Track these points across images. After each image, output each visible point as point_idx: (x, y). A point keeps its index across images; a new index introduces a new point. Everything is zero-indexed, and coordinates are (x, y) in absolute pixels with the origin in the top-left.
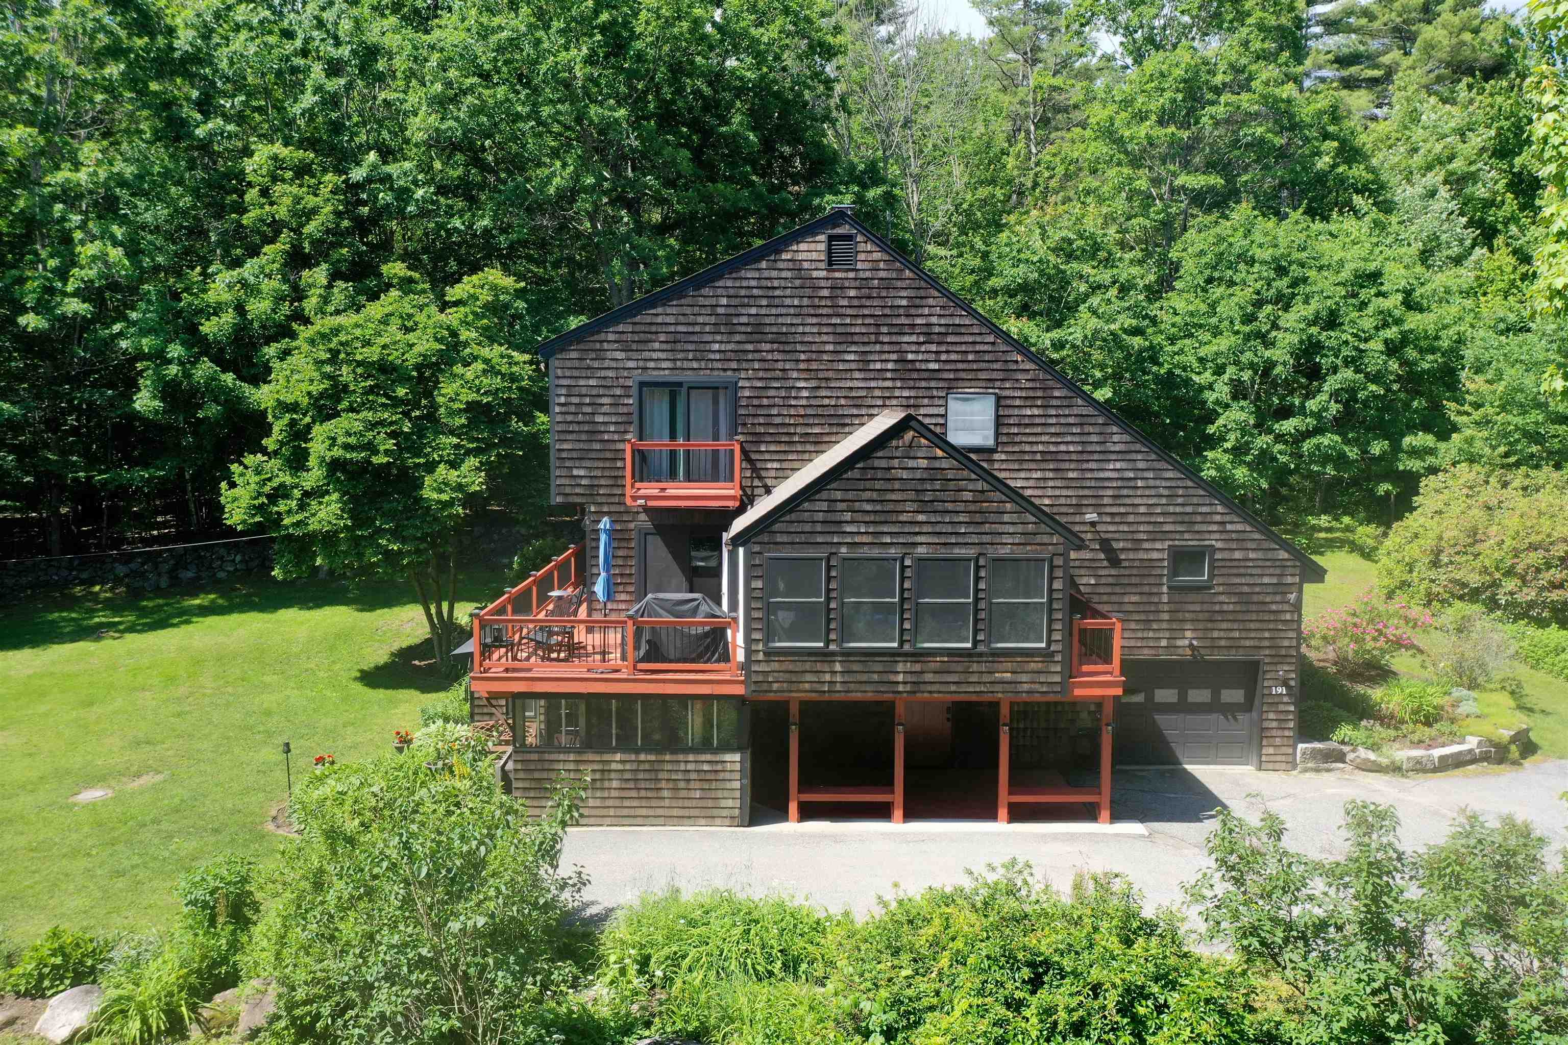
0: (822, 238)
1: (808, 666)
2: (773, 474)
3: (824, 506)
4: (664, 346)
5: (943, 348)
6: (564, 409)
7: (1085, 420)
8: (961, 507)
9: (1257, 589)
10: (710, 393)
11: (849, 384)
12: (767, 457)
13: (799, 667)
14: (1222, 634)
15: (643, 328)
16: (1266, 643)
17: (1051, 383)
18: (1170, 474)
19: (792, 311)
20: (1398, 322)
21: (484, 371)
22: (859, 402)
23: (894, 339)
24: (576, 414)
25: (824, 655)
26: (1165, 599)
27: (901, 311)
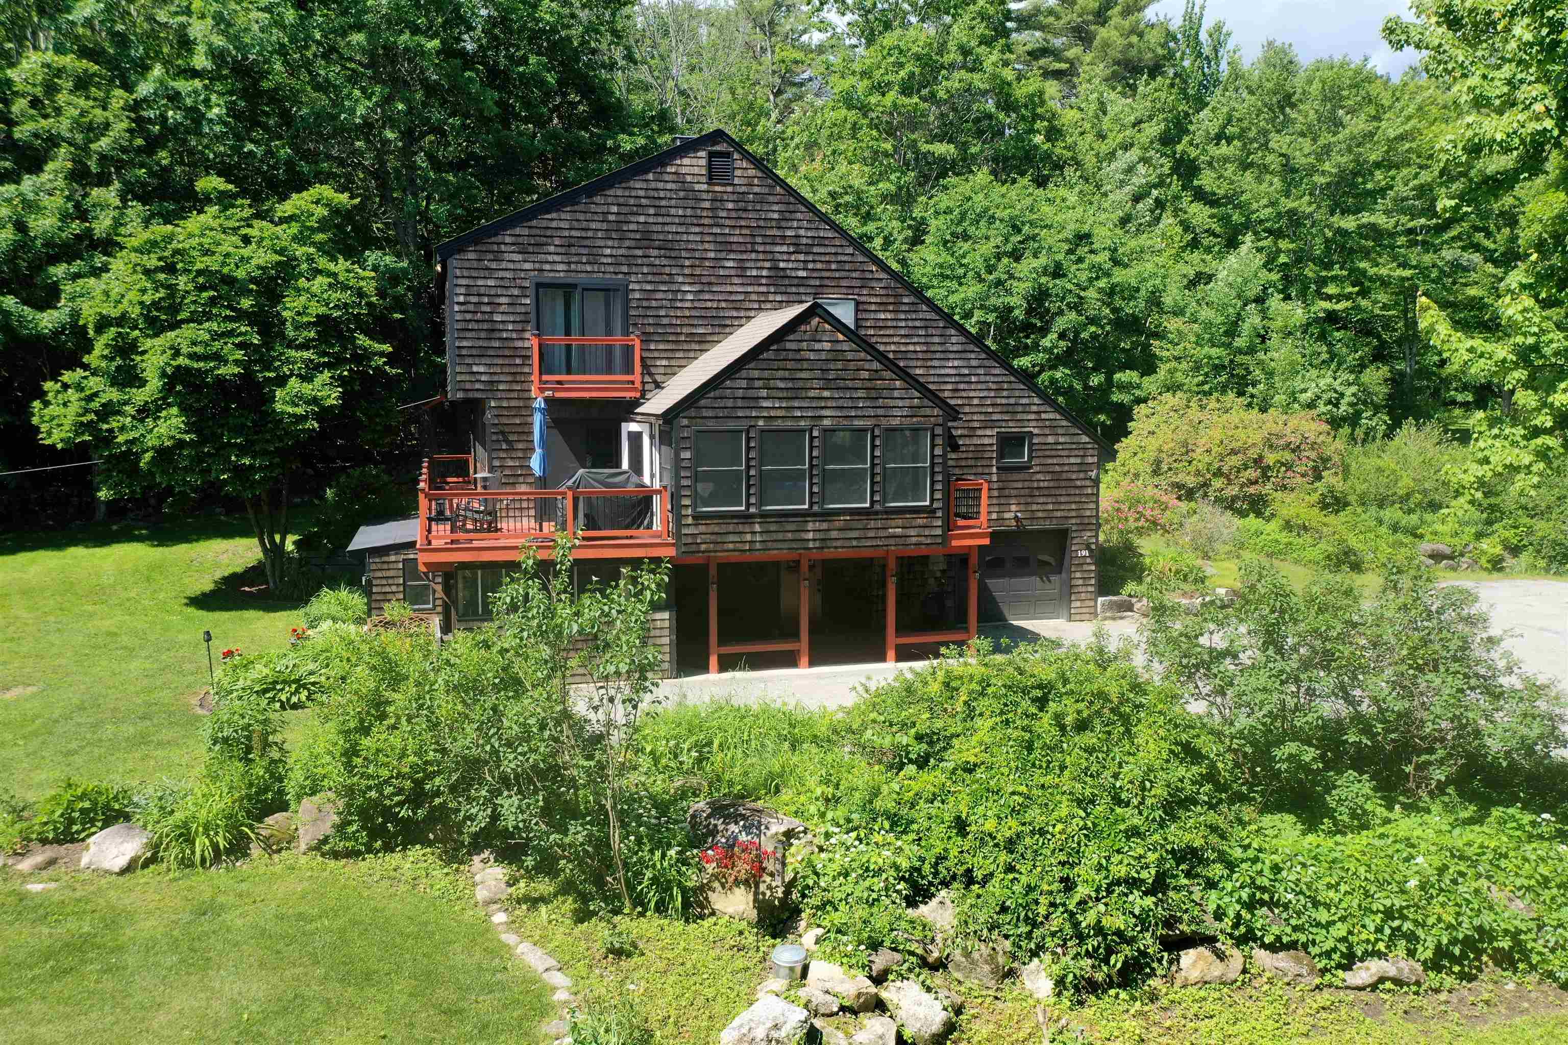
0: (702, 154)
1: (731, 528)
2: (662, 370)
3: (744, 383)
4: (560, 250)
5: (810, 258)
6: (463, 308)
7: (928, 324)
8: (858, 384)
9: (1066, 468)
10: (601, 294)
11: (729, 289)
12: (656, 355)
13: (724, 529)
14: (1039, 507)
15: (538, 232)
16: (1073, 514)
17: (900, 291)
18: (997, 371)
19: (677, 220)
20: (1108, 275)
21: (330, 285)
22: (738, 305)
23: (768, 248)
24: (475, 312)
25: (745, 517)
26: (995, 478)
27: (774, 224)
